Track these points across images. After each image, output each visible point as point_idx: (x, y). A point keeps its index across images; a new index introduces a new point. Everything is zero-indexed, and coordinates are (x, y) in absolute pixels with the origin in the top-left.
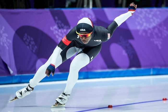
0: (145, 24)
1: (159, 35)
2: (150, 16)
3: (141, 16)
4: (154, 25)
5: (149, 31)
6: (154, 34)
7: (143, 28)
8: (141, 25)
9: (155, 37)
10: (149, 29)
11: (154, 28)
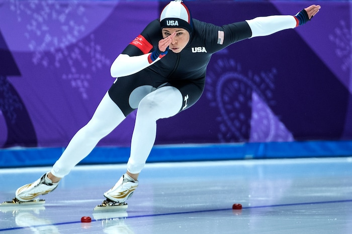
0: (48, 38)
1: (85, 65)
2: (62, 18)
3: (40, 19)
4: (70, 39)
5: (59, 56)
6: (71, 62)
7: (43, 47)
8: (40, 40)
9: (73, 70)
10: (59, 50)
11: (71, 48)
